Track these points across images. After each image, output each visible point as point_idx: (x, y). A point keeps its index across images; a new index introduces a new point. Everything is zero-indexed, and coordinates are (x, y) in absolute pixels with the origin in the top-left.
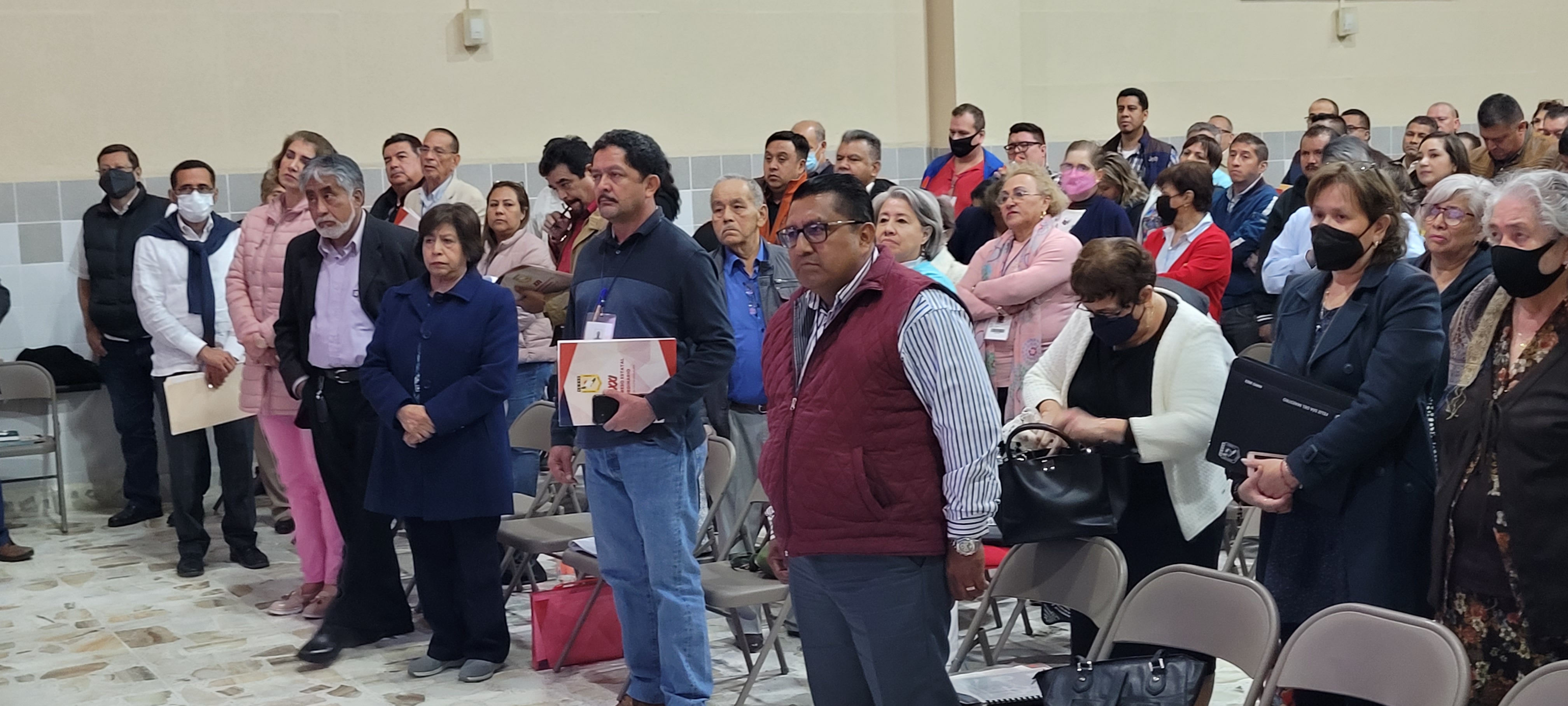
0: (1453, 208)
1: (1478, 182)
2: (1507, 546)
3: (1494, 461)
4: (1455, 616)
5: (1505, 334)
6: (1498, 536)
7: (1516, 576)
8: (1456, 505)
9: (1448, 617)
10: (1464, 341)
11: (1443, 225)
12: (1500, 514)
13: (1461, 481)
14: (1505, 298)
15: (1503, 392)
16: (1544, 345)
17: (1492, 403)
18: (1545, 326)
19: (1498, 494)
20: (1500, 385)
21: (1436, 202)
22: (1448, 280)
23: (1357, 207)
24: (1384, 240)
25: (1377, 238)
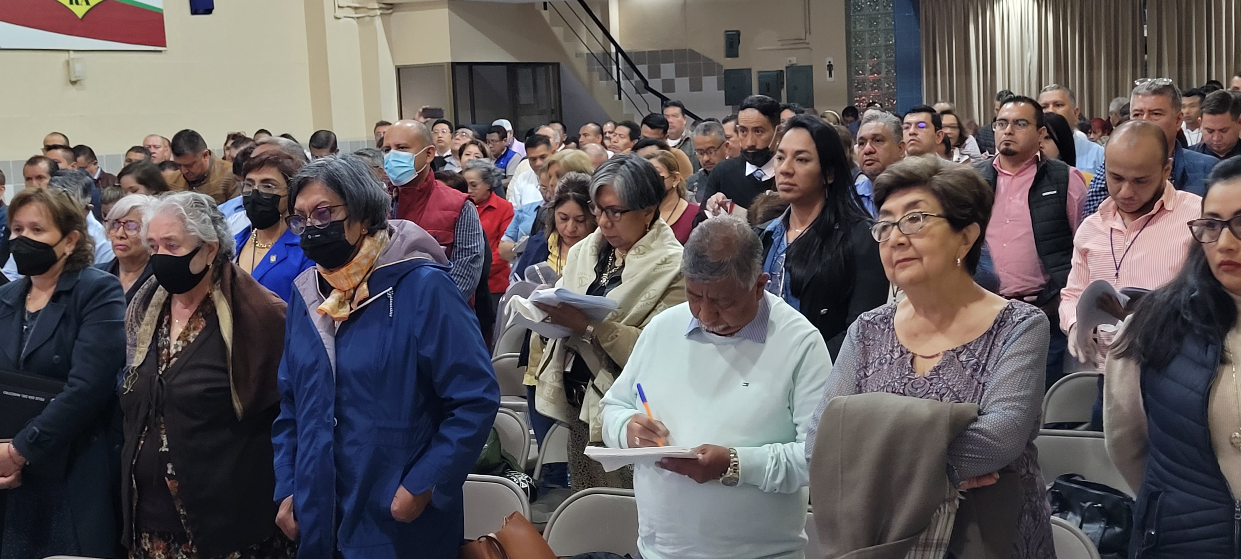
0: (131, 221)
1: (149, 200)
2: (176, 490)
3: (162, 423)
4: (142, 553)
5: (165, 322)
6: (169, 483)
7: (185, 513)
8: (136, 462)
9: (137, 553)
10: (135, 329)
11: (124, 236)
12: (170, 466)
13: (138, 443)
14: (164, 293)
15: (166, 368)
16: (195, 329)
17: (157, 377)
18: (196, 313)
19: (167, 450)
20: (163, 363)
21: (116, 218)
22: (133, 279)
23: (51, 222)
24: (75, 252)
25: (68, 250)
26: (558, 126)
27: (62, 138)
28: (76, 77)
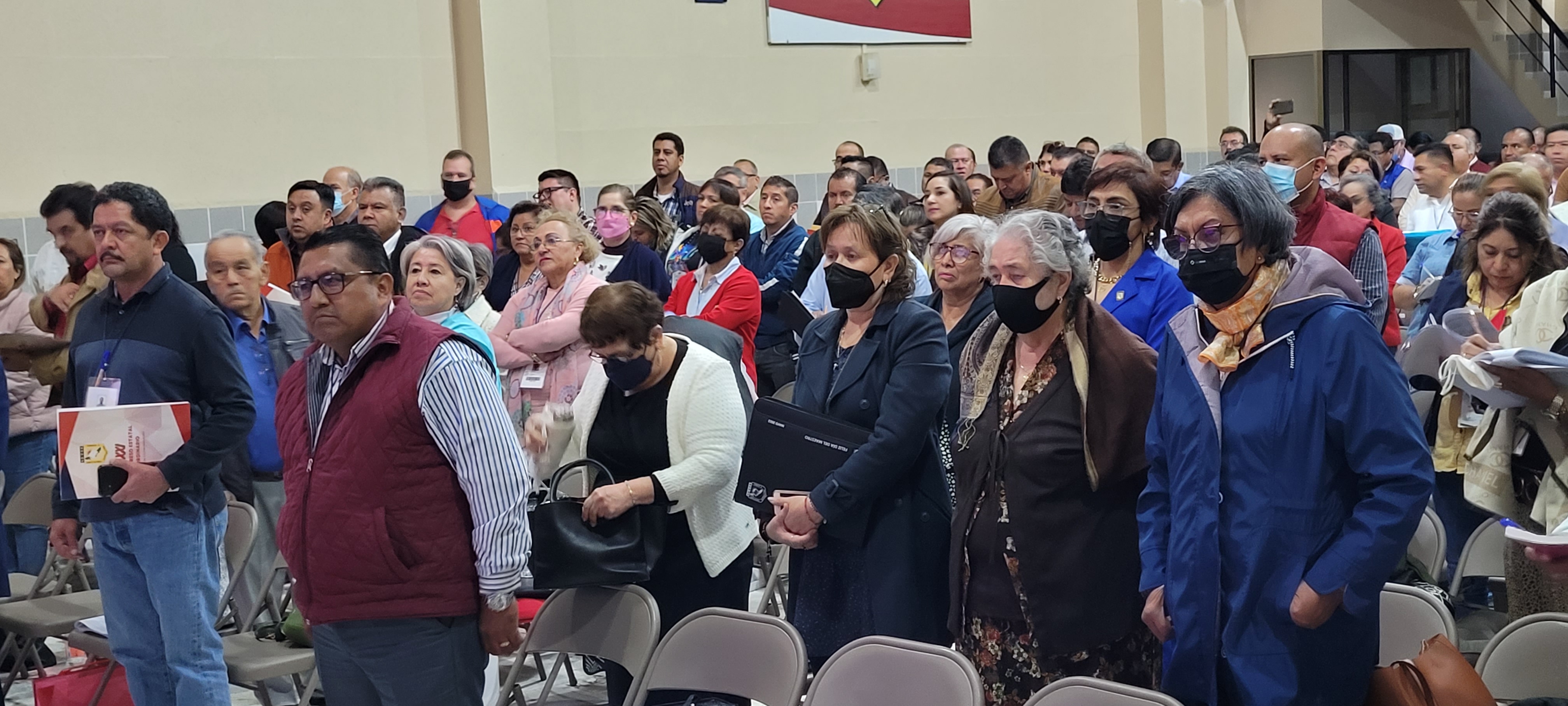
0: (959, 246)
1: (981, 222)
2: (1017, 570)
3: (1002, 489)
4: (972, 641)
5: (1009, 368)
6: (1008, 561)
7: (1026, 599)
8: (970, 534)
9: (966, 642)
10: (972, 375)
11: (951, 263)
12: (1009, 540)
13: (973, 510)
14: (1008, 333)
15: (1009, 422)
16: (1043, 377)
17: (999, 433)
18: (1044, 357)
19: (1007, 520)
20: (1005, 416)
21: (943, 242)
22: (959, 316)
23: (867, 246)
24: (893, 279)
25: (886, 276)
26: (1470, 133)
27: (857, 148)
28: (869, 75)
